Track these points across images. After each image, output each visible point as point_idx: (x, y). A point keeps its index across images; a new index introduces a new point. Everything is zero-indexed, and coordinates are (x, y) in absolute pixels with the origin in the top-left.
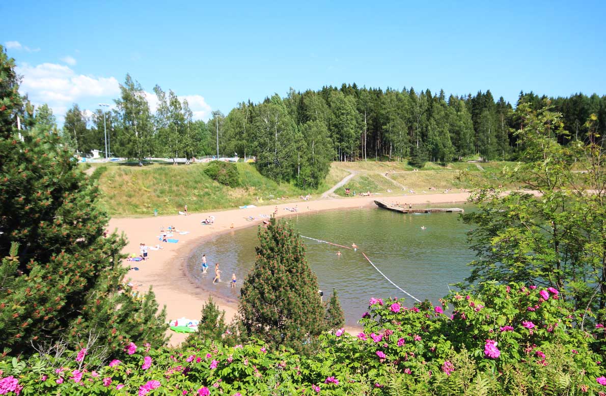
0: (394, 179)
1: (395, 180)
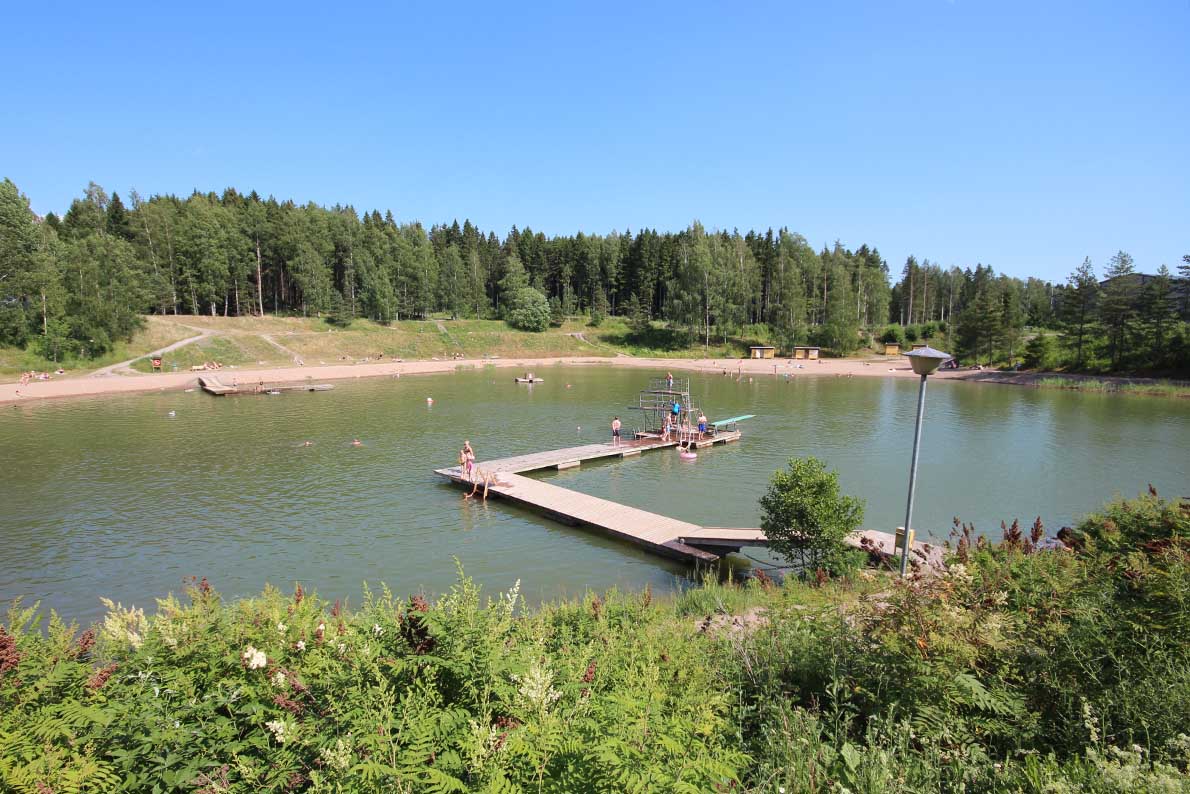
0: (284, 342)
1: (285, 345)
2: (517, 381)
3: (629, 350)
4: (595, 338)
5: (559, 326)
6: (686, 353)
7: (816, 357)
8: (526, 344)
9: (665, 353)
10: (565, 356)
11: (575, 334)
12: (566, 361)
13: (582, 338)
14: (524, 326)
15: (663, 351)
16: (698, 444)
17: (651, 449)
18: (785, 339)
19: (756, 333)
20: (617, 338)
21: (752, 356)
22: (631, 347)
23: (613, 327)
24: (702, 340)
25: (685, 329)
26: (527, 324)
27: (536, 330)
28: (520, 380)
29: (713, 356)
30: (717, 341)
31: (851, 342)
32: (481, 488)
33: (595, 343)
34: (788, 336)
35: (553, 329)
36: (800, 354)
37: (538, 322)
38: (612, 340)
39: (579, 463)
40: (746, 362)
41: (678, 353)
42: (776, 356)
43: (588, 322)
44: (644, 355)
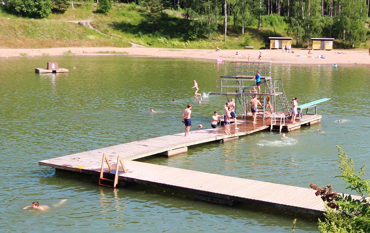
2: (37, 72)
3: (144, 39)
4: (106, 27)
5: (62, 12)
6: (204, 43)
7: (331, 48)
8: (28, 33)
9: (183, 43)
10: (74, 45)
11: (83, 21)
12: (77, 51)
13: (91, 27)
14: (21, 11)
15: (181, 41)
16: (290, 126)
17: (247, 135)
18: (302, 30)
19: (271, 24)
20: (130, 26)
21: (271, 46)
22: (146, 36)
23: (123, 15)
24: (221, 29)
25: (201, 19)
26: (25, 9)
27: (36, 16)
28: (41, 70)
29: (232, 47)
30: (235, 31)
31: (361, 34)
32: (110, 176)
33: (106, 32)
34: (304, 27)
35: (55, 15)
36: (316, 45)
37: (39, 7)
38: (124, 27)
39: (186, 149)
40: (265, 52)
41: (195, 43)
42: (293, 46)
43: (95, 9)
44: (160, 45)
